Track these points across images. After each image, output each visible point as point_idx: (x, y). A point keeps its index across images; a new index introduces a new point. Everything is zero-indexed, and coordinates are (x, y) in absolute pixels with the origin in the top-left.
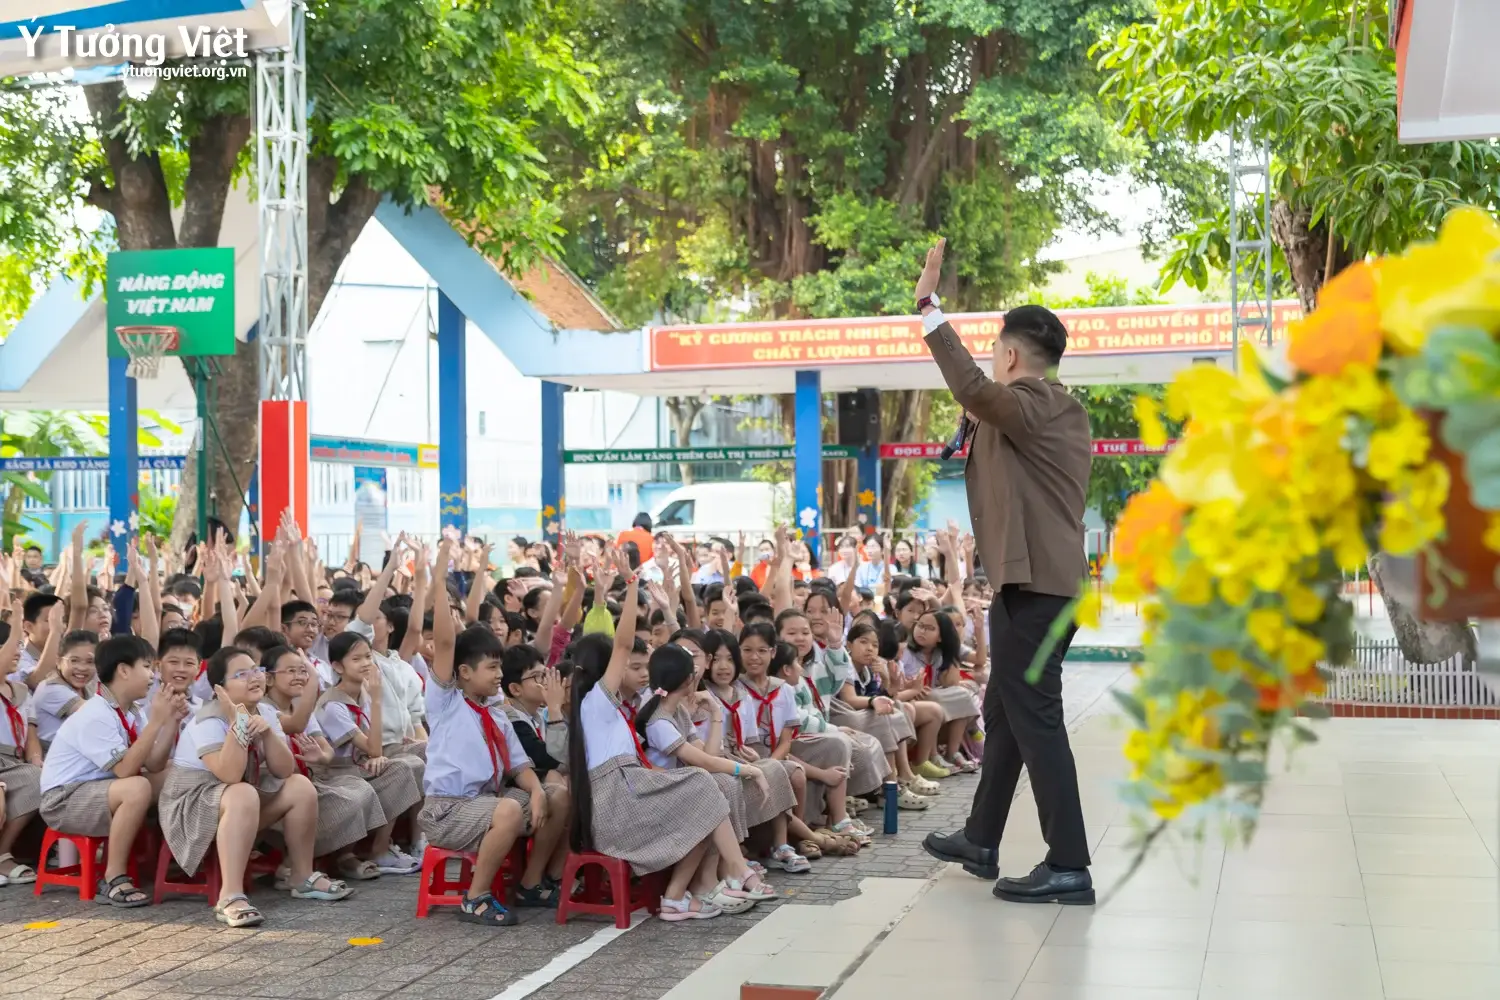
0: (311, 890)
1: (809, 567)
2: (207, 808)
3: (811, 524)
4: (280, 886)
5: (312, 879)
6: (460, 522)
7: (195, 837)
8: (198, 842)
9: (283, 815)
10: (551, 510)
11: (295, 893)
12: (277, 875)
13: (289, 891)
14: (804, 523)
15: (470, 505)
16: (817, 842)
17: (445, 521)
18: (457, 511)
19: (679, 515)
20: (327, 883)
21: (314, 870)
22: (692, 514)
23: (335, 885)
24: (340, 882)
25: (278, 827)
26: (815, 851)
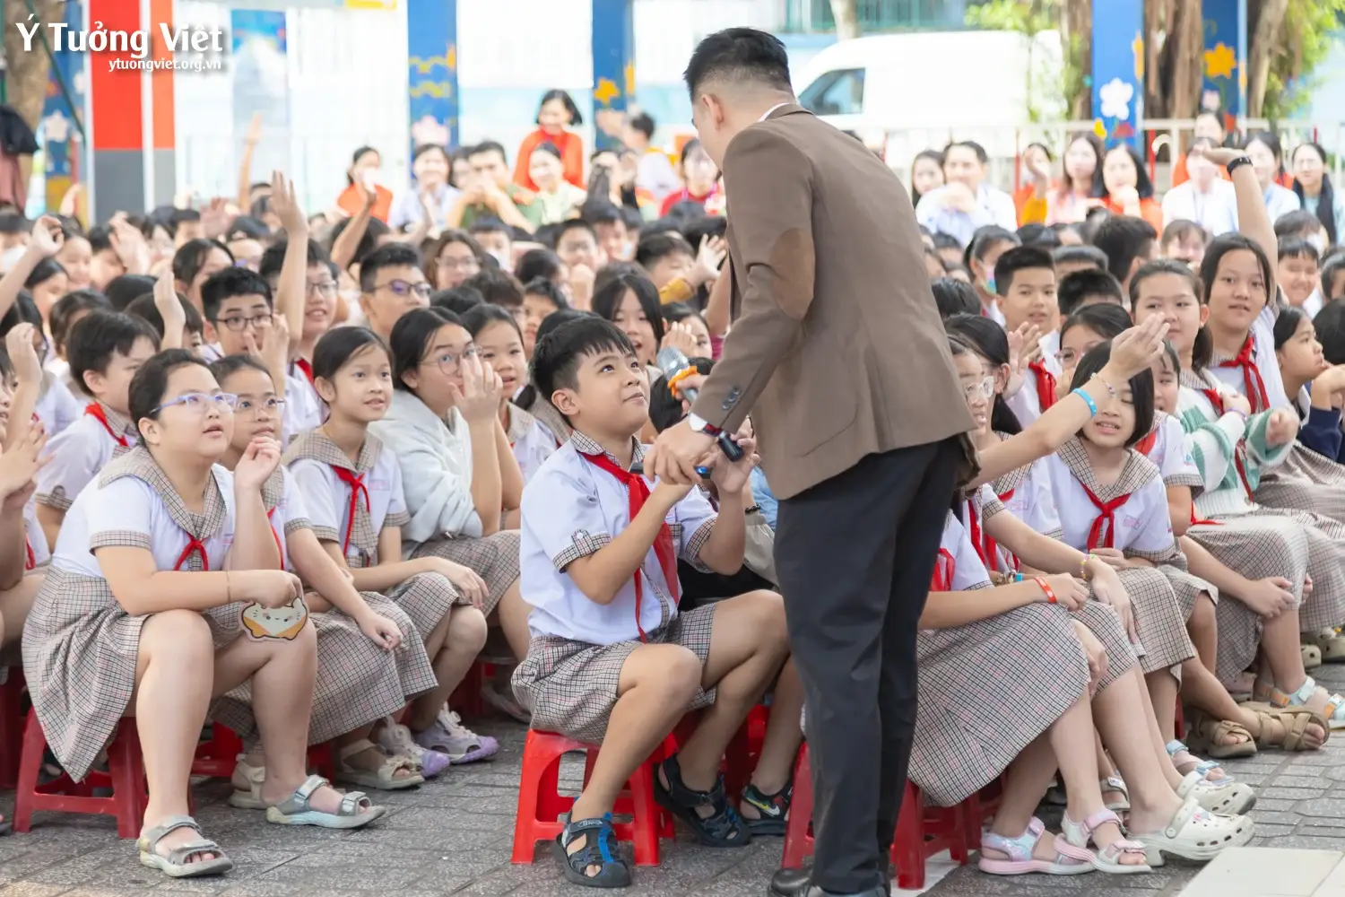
0: (304, 810)
1: (1135, 194)
2: (111, 657)
3: (1123, 114)
4: (240, 799)
5: (306, 789)
6: (447, 111)
7: (90, 709)
8: (94, 719)
9: (252, 673)
10: (609, 89)
11: (274, 814)
12: (236, 779)
13: (262, 810)
14: (1107, 110)
15: (463, 81)
16: (1246, 726)
17: (417, 109)
18: (440, 91)
19: (833, 96)
20: (334, 796)
21: (309, 773)
22: (859, 98)
23: (350, 799)
24: (358, 795)
25: (242, 694)
26: (1243, 741)
